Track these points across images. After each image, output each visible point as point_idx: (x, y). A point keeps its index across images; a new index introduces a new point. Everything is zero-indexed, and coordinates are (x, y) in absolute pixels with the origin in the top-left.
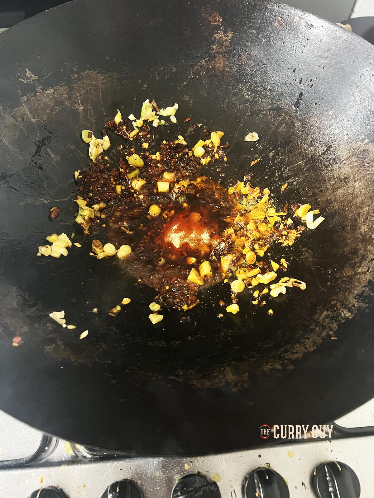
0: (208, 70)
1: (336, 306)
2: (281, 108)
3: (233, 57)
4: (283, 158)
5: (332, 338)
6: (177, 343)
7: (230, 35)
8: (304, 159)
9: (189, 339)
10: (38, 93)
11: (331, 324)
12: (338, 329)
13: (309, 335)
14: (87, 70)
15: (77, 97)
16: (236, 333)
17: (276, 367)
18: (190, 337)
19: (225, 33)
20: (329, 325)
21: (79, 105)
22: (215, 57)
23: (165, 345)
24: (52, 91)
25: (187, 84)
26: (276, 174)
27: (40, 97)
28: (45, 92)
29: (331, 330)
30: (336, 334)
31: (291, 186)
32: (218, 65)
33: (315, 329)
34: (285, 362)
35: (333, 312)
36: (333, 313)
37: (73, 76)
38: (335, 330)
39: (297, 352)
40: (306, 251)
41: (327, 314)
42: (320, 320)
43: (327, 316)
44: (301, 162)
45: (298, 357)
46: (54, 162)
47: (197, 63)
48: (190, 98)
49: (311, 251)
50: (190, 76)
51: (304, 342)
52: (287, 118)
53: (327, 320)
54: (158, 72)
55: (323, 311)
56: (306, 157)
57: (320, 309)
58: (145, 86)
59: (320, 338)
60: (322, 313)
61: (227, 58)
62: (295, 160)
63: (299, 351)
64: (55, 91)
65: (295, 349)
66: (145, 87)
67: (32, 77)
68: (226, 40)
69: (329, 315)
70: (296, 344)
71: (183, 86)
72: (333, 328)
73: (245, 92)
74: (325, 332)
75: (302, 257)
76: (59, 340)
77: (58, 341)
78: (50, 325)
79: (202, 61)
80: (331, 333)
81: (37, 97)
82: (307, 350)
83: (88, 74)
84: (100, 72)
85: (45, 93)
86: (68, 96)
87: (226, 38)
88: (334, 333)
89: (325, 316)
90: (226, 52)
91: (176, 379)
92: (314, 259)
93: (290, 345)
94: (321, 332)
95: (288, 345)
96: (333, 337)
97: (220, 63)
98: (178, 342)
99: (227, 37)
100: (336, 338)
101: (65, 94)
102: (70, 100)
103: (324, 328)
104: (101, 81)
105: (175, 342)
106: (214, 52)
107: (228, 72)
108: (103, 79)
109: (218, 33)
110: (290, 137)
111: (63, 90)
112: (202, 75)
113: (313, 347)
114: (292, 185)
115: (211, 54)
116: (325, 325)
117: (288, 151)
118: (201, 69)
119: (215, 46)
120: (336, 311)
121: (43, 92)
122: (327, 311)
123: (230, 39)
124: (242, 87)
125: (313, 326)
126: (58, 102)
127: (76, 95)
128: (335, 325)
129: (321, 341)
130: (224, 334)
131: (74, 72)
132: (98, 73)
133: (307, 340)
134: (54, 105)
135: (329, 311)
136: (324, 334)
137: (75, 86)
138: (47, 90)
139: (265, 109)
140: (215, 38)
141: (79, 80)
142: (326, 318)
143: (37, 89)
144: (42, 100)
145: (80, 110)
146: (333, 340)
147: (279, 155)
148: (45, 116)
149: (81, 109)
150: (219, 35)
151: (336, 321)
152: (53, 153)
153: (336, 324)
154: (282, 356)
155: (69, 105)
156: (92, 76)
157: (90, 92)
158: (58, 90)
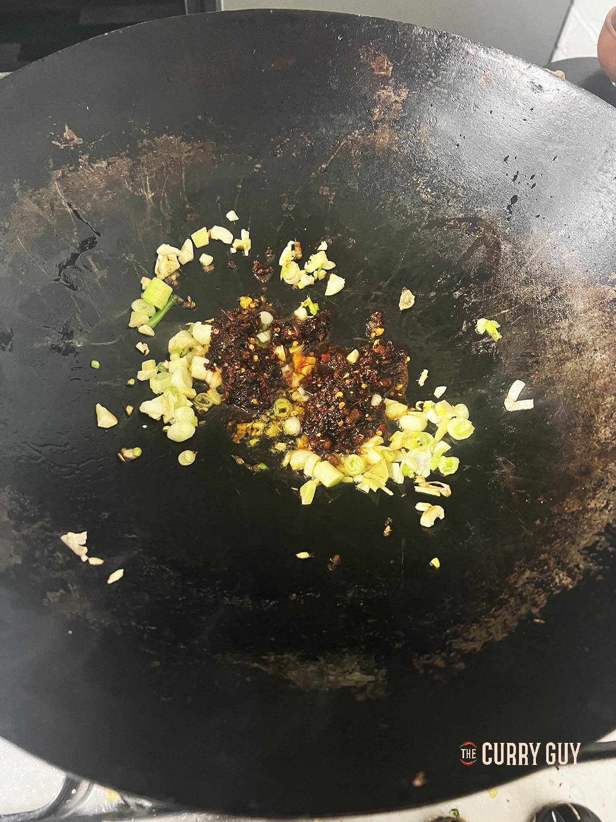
0: (365, 148)
1: (547, 564)
2: (480, 219)
3: (407, 130)
4: (477, 302)
5: (538, 621)
6: (271, 603)
7: (404, 94)
8: (512, 307)
9: (293, 599)
10: (81, 167)
11: (537, 595)
12: (547, 604)
13: (496, 611)
14: (165, 135)
15: (145, 176)
16: (373, 594)
17: (435, 663)
18: (294, 595)
19: (396, 88)
20: (532, 596)
21: (146, 191)
22: (377, 127)
23: (250, 606)
24: (104, 164)
25: (327, 167)
26: (464, 328)
27: (84, 173)
28: (93, 165)
29: (535, 605)
30: (544, 613)
31: (487, 350)
32: (381, 140)
33: (507, 601)
34: (452, 654)
35: (542, 573)
36: (541, 575)
37: (142, 142)
38: (542, 606)
39: (473, 640)
40: (505, 463)
41: (531, 576)
42: (517, 586)
43: (530, 581)
44: (507, 310)
45: (475, 649)
46: (97, 280)
47: (346, 136)
48: (330, 190)
49: (513, 462)
50: (333, 155)
51: (487, 622)
52: (489, 235)
53: (530, 588)
54: (282, 146)
55: (525, 571)
56: (516, 303)
57: (520, 567)
58: (258, 166)
59: (515, 617)
60: (523, 573)
61: (397, 130)
62: (498, 307)
63: (478, 638)
64: (109, 164)
65: (470, 633)
66: (257, 168)
67: (74, 139)
68: (396, 102)
69: (534, 578)
70: (474, 624)
71: (321, 171)
72: (539, 602)
73: (422, 188)
74: (524, 609)
75: (496, 472)
76: (71, 584)
77: (69, 585)
78: (60, 555)
79: (355, 133)
80: (535, 611)
81: (79, 173)
82: (491, 637)
83: (166, 141)
84: (186, 139)
85: (92, 167)
86: (130, 174)
87: (397, 98)
88: (540, 610)
89: (527, 578)
90: (395, 121)
91: (263, 668)
92: (517, 478)
93: (462, 626)
94: (517, 608)
95: (459, 624)
96: (537, 618)
97: (384, 138)
98: (274, 602)
99: (399, 96)
100: (542, 622)
101: (126, 170)
102: (133, 182)
103: (523, 600)
104: (186, 153)
105: (268, 601)
106: (375, 119)
107: (397, 153)
108: (189, 151)
109: (384, 89)
110: (492, 267)
111: (123, 164)
112: (353, 155)
113: (502, 633)
114: (489, 347)
115: (370, 122)
116: (526, 596)
117: (485, 290)
118: (352, 145)
119: (378, 110)
120: (548, 571)
121: (89, 164)
122: (532, 570)
123: (403, 101)
124: (418, 180)
125: (505, 595)
126: (113, 183)
127: (144, 173)
128: (542, 596)
129: (516, 624)
130: (354, 594)
131: (144, 137)
132: (182, 140)
133: (493, 619)
134: (107, 188)
135: (535, 571)
136: (523, 611)
137: (143, 159)
138: (95, 163)
139: (453, 219)
140: (379, 96)
141: (150, 148)
142: (528, 583)
143: (80, 160)
144: (88, 178)
145: (147, 199)
146: (537, 623)
147: (471, 296)
148: (88, 204)
149: (150, 197)
150: (387, 93)
151: (545, 590)
152: (96, 265)
153: (545, 595)
154: (447, 643)
155: (130, 189)
156: (172, 144)
157: (167, 170)
158: (114, 163)
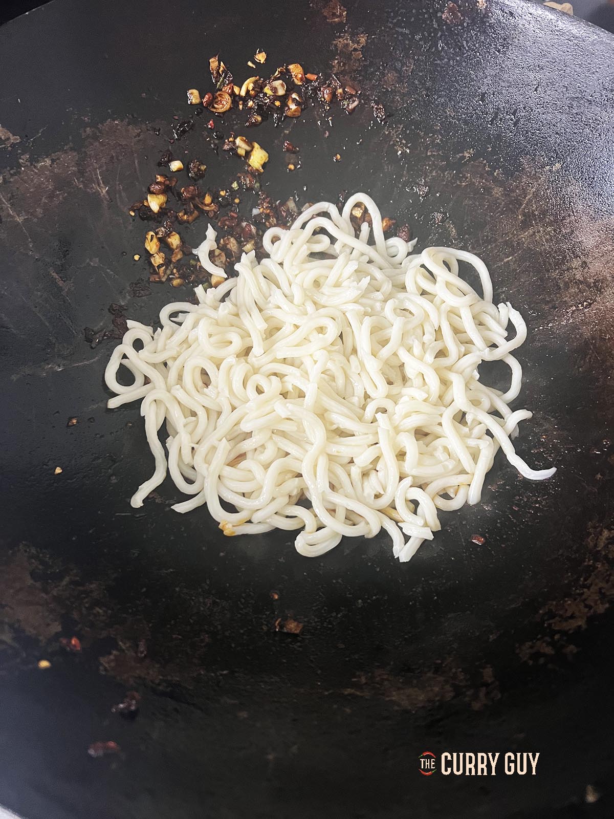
3: (371, 79)
7: (363, 40)
10: (23, 169)
14: (109, 120)
15: (95, 169)
21: (99, 185)
24: (48, 162)
27: (27, 175)
28: (36, 165)
37: (85, 132)
44: (511, 258)
46: (64, 293)
61: (359, 81)
62: (499, 255)
64: (53, 161)
67: (9, 138)
68: (355, 50)
81: (22, 175)
83: (111, 126)
84: (133, 122)
85: (35, 167)
86: (79, 169)
87: (356, 46)
99: (358, 42)
101: (73, 166)
102: (83, 177)
104: (135, 137)
106: (335, 72)
108: (139, 135)
109: (340, 37)
111: (69, 159)
119: (336, 61)
121: (32, 164)
123: (363, 47)
124: (390, 133)
126: (62, 183)
127: (93, 165)
131: (85, 125)
132: (129, 124)
134: (56, 189)
137: (89, 150)
138: (38, 161)
140: (336, 46)
141: (96, 138)
143: (21, 161)
144: (32, 180)
145: (102, 194)
148: (39, 210)
149: (104, 191)
150: (343, 41)
155: (81, 186)
156: (118, 129)
157: (118, 159)
158: (58, 159)
